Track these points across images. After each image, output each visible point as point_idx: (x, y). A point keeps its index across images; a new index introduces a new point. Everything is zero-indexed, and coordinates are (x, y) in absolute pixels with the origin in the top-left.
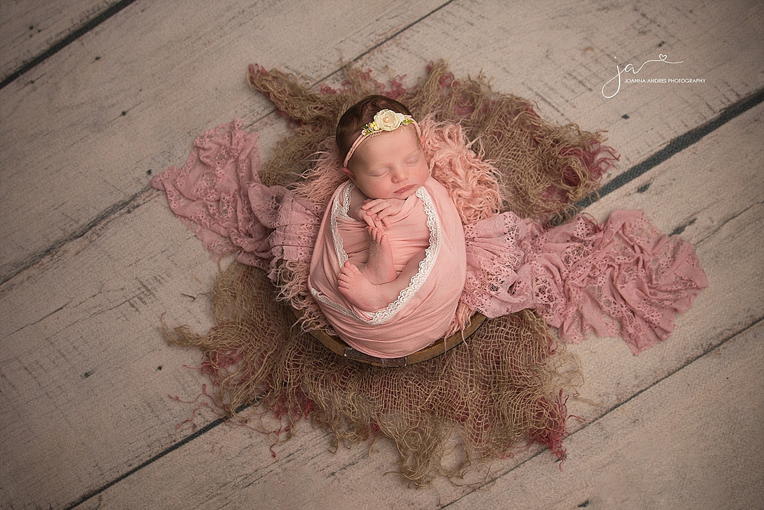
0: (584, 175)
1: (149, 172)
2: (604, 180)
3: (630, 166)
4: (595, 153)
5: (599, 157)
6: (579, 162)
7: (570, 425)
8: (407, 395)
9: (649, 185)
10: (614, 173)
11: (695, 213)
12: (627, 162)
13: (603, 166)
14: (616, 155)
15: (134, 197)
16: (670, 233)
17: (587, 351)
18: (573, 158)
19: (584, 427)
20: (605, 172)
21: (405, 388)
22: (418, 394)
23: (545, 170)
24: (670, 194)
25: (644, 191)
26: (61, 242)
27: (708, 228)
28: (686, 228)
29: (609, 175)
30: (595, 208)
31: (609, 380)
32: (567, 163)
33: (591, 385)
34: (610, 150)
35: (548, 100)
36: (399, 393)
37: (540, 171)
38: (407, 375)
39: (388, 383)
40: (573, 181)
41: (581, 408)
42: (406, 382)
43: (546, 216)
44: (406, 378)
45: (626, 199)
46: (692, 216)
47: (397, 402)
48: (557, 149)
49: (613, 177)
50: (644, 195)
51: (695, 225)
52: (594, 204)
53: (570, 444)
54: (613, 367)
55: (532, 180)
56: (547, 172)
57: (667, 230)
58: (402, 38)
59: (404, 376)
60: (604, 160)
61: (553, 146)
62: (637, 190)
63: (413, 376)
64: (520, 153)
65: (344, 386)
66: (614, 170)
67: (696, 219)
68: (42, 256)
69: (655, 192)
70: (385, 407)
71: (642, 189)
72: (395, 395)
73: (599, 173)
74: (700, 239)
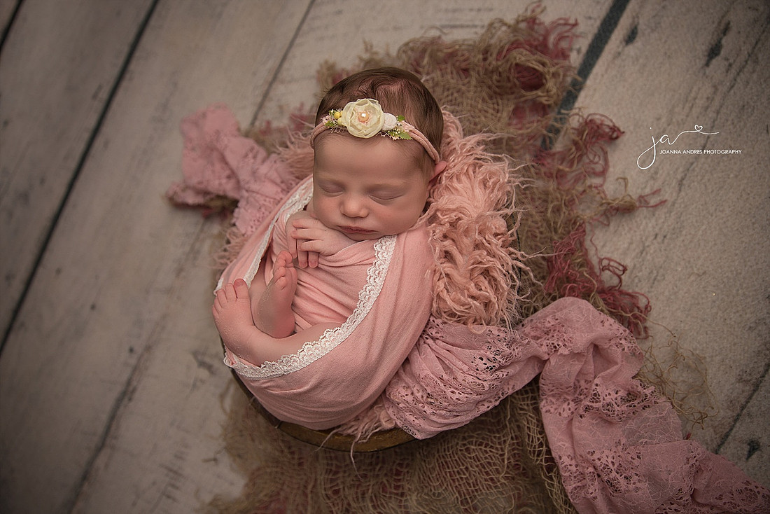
0: (544, 64)
1: (131, 350)
2: (575, 59)
3: (598, 23)
4: (546, 38)
5: (552, 39)
6: (525, 52)
7: (735, 394)
8: (477, 466)
9: (636, 28)
10: (584, 44)
11: (723, 17)
12: (590, 22)
13: (564, 44)
14: (572, 21)
15: (129, 382)
16: (703, 62)
17: (692, 278)
18: (515, 53)
19: (758, 386)
20: (571, 49)
21: (470, 458)
22: (492, 459)
23: (495, 93)
24: (671, 19)
25: (634, 38)
26: (91, 463)
27: (756, 21)
28: (723, 42)
29: (579, 51)
30: (586, 97)
31: (749, 300)
32: (511, 64)
33: (728, 321)
34: (562, 22)
35: (458, 23)
36: (467, 469)
37: (491, 98)
38: (464, 438)
39: (446, 462)
40: (535, 81)
41: (734, 361)
42: (467, 450)
43: (531, 145)
44: (464, 445)
45: (618, 62)
46: (720, 23)
47: (471, 481)
48: (492, 59)
49: (584, 49)
50: (638, 43)
51: (734, 29)
52: (582, 94)
53: (752, 422)
54: (744, 278)
55: (489, 115)
56: (500, 94)
57: (698, 61)
58: (284, 74)
59: (460, 443)
60: (561, 38)
61: (485, 59)
62: (624, 43)
63: (472, 437)
64: (456, 95)
65: (400, 491)
66: (581, 40)
67: (729, 23)
68: (81, 485)
69: (649, 30)
70: (461, 496)
71: (631, 38)
72: (464, 474)
73: (564, 55)
74: (754, 42)
